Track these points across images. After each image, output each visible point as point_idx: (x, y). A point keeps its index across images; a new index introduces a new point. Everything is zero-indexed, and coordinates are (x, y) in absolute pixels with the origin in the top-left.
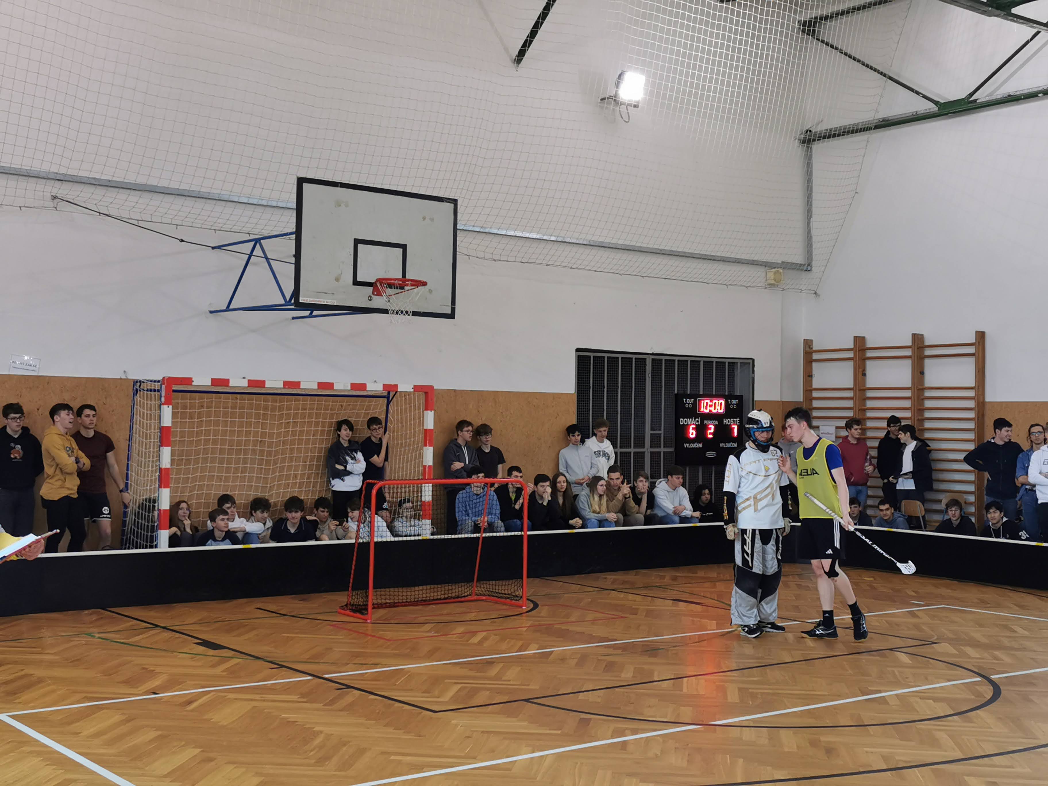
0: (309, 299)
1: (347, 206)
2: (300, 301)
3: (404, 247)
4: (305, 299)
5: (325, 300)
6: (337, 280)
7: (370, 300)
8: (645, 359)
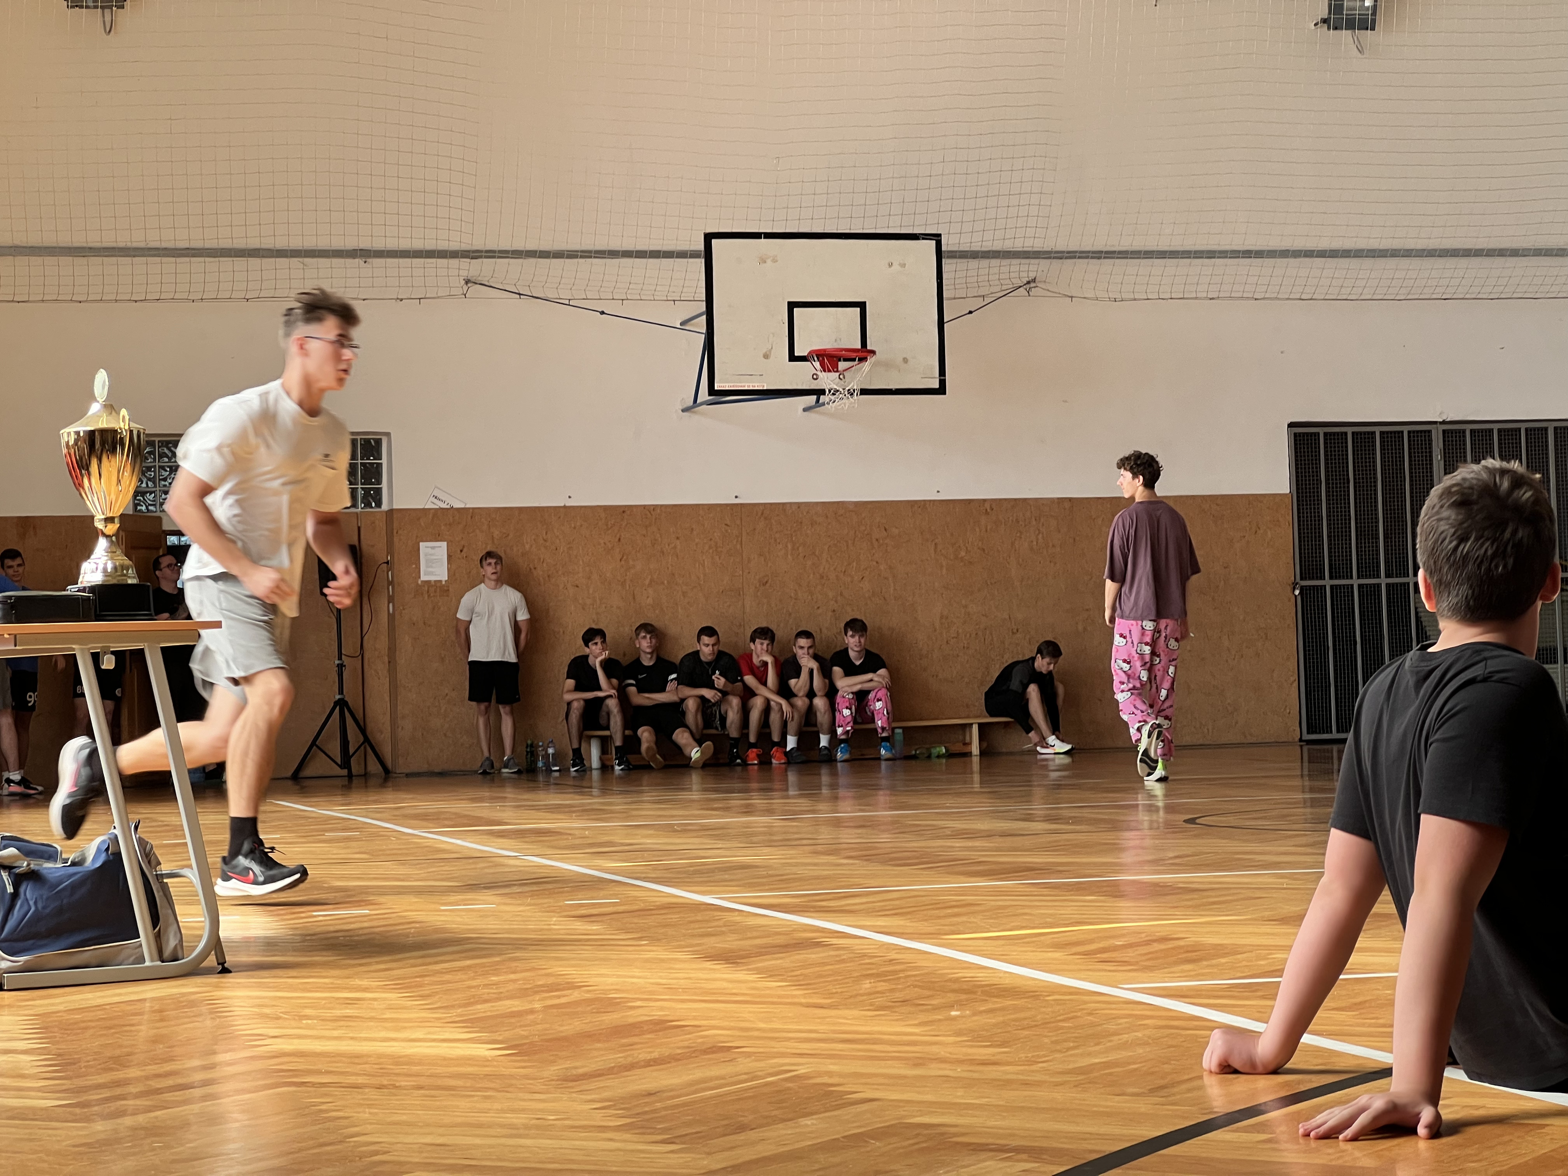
0: (727, 385)
1: (775, 261)
2: (716, 388)
3: (862, 306)
4: (722, 385)
5: (751, 385)
6: (766, 356)
7: (816, 379)
8: (1430, 432)
